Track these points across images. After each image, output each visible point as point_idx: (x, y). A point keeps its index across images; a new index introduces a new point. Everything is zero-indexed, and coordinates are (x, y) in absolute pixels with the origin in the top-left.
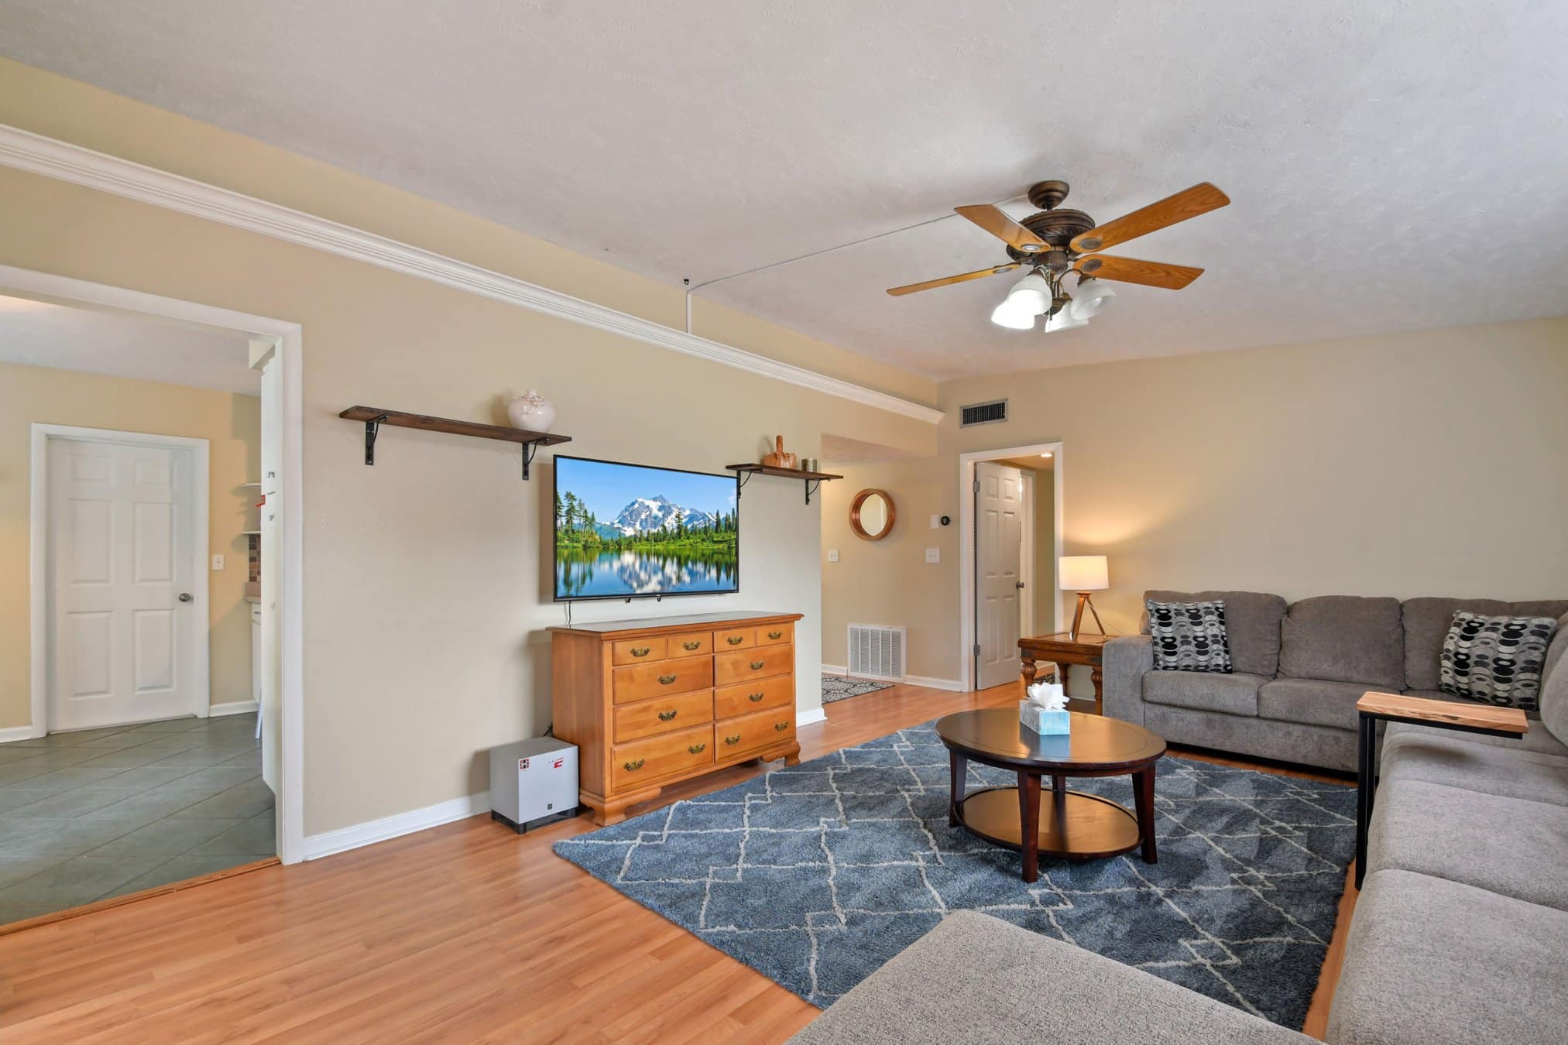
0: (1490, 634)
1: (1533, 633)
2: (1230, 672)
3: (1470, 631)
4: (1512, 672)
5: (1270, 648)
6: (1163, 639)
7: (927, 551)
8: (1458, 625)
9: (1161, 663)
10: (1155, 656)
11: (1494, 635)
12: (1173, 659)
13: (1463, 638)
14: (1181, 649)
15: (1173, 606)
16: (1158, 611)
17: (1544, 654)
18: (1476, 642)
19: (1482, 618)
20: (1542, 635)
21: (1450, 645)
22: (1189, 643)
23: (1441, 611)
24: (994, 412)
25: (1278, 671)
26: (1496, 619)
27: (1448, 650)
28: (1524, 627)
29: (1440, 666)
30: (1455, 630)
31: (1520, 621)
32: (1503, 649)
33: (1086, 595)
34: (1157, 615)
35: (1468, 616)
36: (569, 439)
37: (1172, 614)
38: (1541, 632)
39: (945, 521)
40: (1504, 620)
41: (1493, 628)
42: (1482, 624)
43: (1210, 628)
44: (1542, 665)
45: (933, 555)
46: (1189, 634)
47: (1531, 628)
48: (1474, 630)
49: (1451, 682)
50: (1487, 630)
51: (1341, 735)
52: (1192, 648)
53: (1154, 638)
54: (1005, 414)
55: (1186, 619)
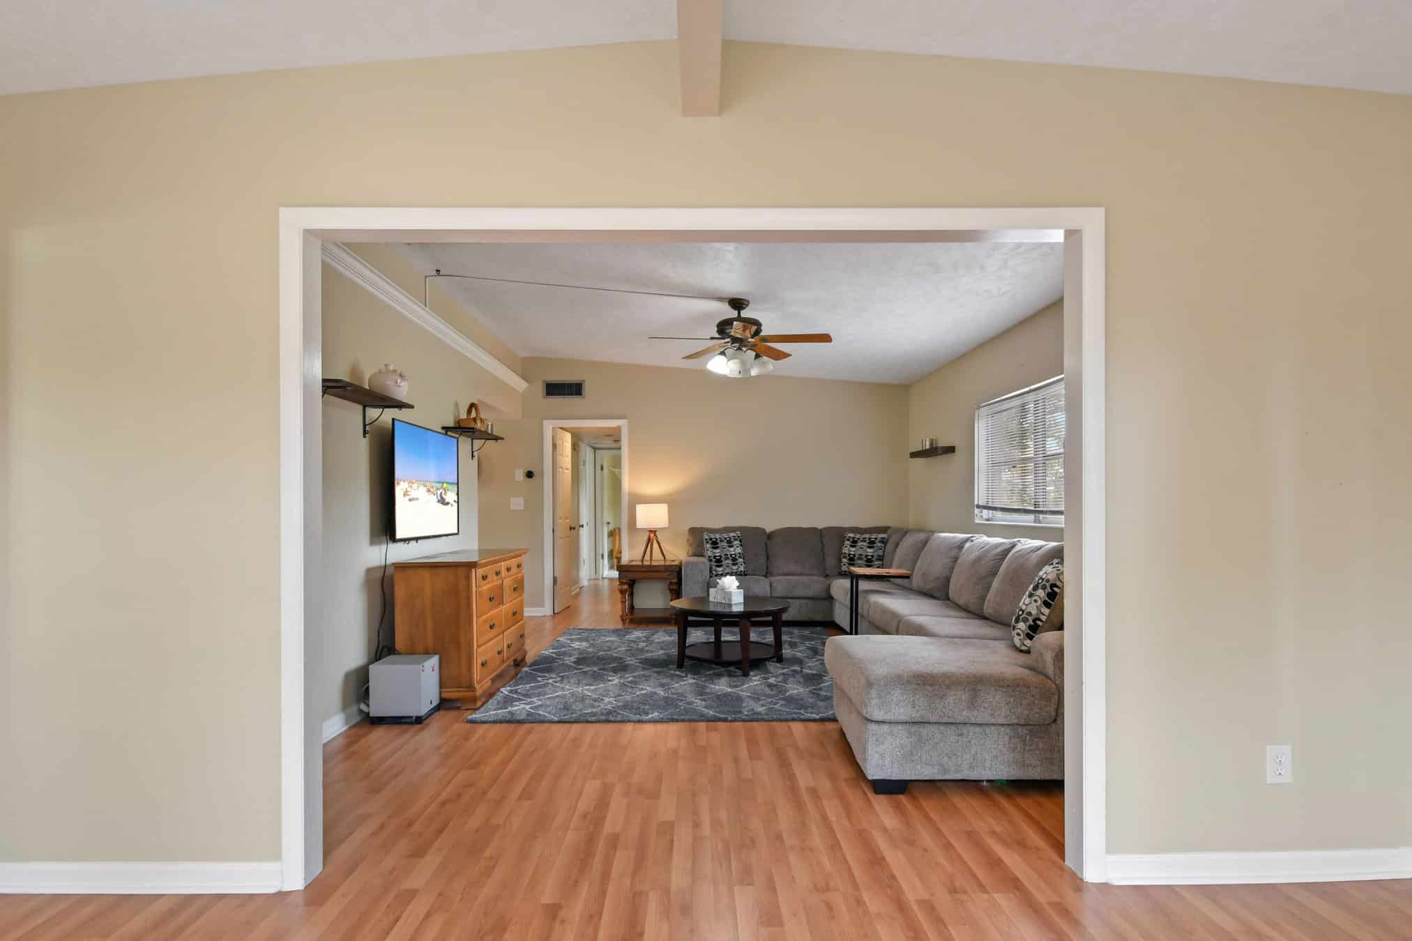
0: (862, 543)
1: (880, 542)
2: (746, 575)
3: (854, 543)
4: (872, 561)
5: (762, 560)
6: (715, 557)
7: (512, 499)
8: (848, 540)
9: (714, 572)
10: (711, 568)
11: (865, 544)
12: (720, 569)
13: (852, 546)
14: (725, 562)
15: (718, 536)
16: (711, 539)
17: (884, 552)
18: (858, 547)
19: (858, 536)
20: (883, 542)
21: (845, 550)
22: (728, 558)
23: (839, 534)
24: (574, 389)
25: (767, 573)
26: (865, 536)
27: (845, 553)
28: (876, 539)
29: (841, 562)
30: (847, 543)
31: (873, 536)
32: (869, 550)
33: (653, 532)
34: (710, 542)
35: (852, 535)
36: (411, 407)
37: (718, 541)
38: (884, 541)
39: (530, 475)
40: (867, 536)
41: (864, 540)
42: (859, 539)
43: (737, 550)
44: (883, 556)
45: (517, 503)
46: (728, 553)
47: (879, 539)
48: (856, 542)
49: (846, 569)
50: (861, 541)
51: (807, 601)
52: (730, 562)
53: (709, 557)
54: (583, 392)
55: (724, 544)
